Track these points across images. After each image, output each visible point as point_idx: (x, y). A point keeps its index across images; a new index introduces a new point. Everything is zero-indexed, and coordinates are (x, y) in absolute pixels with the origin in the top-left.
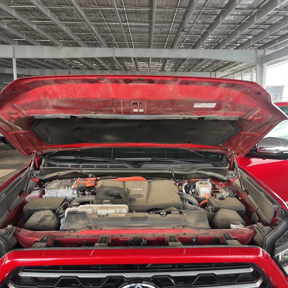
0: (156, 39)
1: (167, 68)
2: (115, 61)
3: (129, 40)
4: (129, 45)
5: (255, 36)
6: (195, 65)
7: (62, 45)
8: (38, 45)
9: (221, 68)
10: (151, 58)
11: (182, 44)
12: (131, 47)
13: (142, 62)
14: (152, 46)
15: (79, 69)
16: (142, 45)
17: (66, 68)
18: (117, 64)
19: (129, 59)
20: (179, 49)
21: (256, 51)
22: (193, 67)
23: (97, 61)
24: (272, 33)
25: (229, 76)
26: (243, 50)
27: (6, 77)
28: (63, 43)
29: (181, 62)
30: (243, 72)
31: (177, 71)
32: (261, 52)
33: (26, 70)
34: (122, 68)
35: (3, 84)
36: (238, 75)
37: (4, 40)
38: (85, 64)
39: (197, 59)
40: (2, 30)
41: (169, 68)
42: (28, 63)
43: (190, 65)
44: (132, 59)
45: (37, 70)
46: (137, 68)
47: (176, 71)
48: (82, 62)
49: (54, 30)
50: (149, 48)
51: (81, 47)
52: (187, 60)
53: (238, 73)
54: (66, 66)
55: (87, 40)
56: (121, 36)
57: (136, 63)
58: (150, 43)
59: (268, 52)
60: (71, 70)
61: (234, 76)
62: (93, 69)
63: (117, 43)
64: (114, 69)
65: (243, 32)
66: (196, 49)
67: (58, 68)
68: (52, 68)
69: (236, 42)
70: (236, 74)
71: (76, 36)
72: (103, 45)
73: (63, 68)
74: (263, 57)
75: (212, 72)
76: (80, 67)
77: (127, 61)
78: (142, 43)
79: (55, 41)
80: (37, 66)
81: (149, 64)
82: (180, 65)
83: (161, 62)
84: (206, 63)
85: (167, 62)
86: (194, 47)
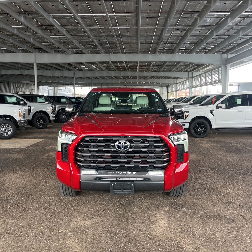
0: (142, 47)
1: (153, 69)
2: (110, 64)
3: (122, 48)
4: (122, 52)
5: (218, 44)
6: (175, 66)
7: (70, 53)
8: (53, 53)
9: (196, 68)
10: (138, 62)
11: (162, 51)
12: (123, 53)
13: (132, 64)
14: (139, 52)
15: (82, 70)
16: (132, 52)
17: (71, 70)
18: (112, 66)
19: (121, 63)
20: (161, 54)
21: (221, 55)
22: (173, 68)
23: (97, 64)
24: (231, 42)
25: (202, 75)
26: (211, 55)
27: (23, 77)
28: (71, 51)
29: (163, 64)
30: (213, 71)
31: (161, 71)
32: (225, 56)
33: (41, 72)
34: (116, 69)
35: (20, 83)
36: (209, 74)
37: (27, 50)
38: (87, 66)
39: (176, 62)
40: (28, 42)
41: (154, 69)
42: (43, 66)
43: (171, 66)
44: (124, 62)
45: (49, 72)
46: (128, 69)
47: (159, 71)
48: (85, 65)
49: (66, 42)
50: (137, 54)
51: (85, 54)
52: (168, 62)
53: (209, 72)
54: (71, 68)
55: (89, 48)
56: (115, 45)
57: (127, 66)
58: (137, 50)
59: (231, 56)
60: (75, 71)
61: (206, 75)
62: (93, 70)
63: (112, 50)
64: (109, 70)
65: (208, 41)
66: (173, 54)
67: (65, 69)
68: (60, 70)
69: (204, 49)
70: (208, 73)
71: (82, 46)
72: (101, 52)
73: (69, 70)
74: (226, 60)
75: (189, 72)
76: (82, 69)
77: (120, 64)
78: (131, 50)
79: (66, 50)
80: (49, 68)
81: (137, 65)
82: (162, 66)
83: (147, 64)
84: (184, 64)
85: (152, 64)
86: (172, 53)
